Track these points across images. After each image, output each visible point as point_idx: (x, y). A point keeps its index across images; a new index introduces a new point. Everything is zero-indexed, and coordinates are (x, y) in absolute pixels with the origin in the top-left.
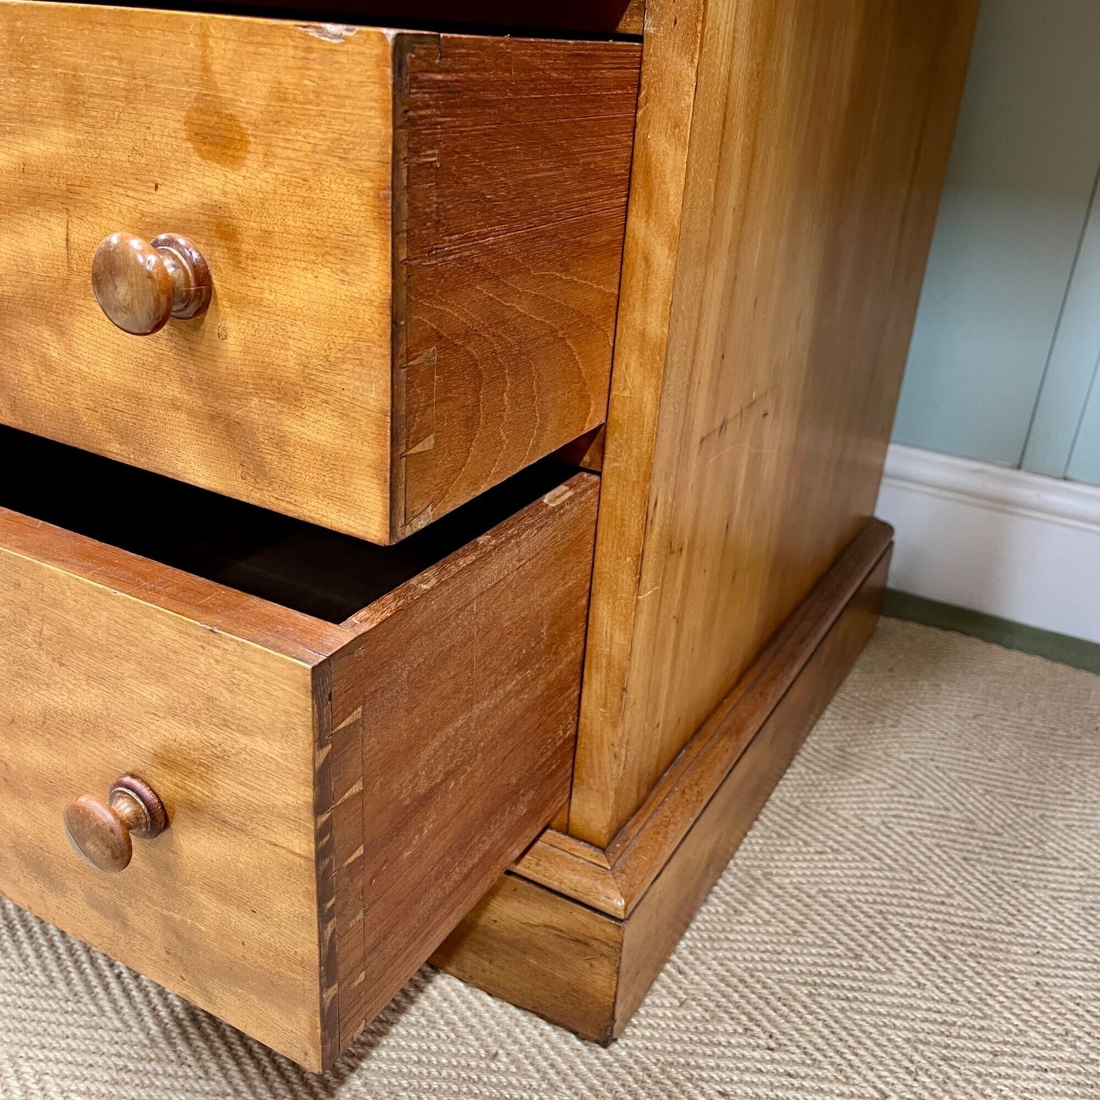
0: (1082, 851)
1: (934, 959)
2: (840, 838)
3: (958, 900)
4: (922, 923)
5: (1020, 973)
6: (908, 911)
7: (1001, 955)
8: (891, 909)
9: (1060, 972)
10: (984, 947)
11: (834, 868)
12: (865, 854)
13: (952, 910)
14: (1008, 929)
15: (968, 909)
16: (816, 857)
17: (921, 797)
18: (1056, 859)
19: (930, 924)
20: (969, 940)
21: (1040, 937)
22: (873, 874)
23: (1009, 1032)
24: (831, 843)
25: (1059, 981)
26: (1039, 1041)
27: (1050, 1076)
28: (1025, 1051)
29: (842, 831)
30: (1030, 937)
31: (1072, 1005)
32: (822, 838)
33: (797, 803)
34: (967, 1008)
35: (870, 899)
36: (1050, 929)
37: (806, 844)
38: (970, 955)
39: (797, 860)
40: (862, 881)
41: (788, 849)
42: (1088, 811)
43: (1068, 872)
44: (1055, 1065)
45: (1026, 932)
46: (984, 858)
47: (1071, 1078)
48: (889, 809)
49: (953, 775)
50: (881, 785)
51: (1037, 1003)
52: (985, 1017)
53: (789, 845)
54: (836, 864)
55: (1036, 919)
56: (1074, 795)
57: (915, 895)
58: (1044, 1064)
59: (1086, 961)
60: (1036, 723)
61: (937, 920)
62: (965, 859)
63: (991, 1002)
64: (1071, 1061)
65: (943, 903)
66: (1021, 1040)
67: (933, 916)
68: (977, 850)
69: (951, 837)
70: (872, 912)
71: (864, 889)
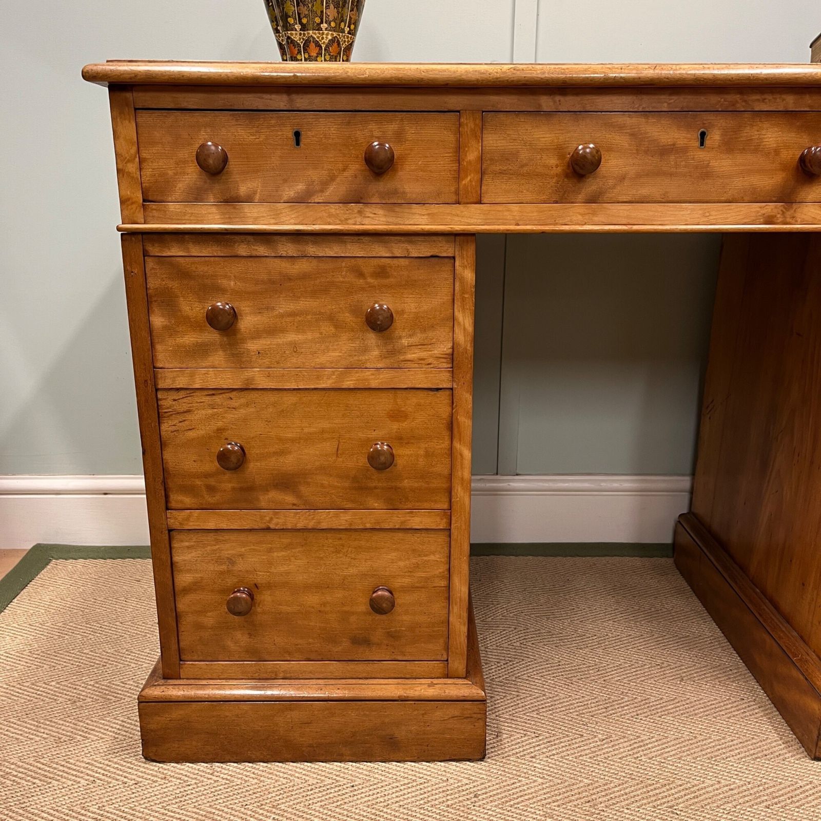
0: (590, 629)
1: (568, 685)
2: (509, 656)
3: (563, 662)
4: (557, 674)
5: (597, 679)
6: (550, 672)
7: (588, 676)
8: (544, 674)
9: (609, 674)
10: (581, 675)
12: (522, 658)
13: (564, 666)
14: (584, 666)
15: (568, 664)
16: (505, 666)
17: (528, 629)
18: (584, 635)
19: (560, 674)
20: (575, 675)
21: (596, 665)
22: (530, 664)
23: (605, 700)
24: (507, 659)
25: (610, 677)
26: (616, 699)
27: (626, 708)
28: (614, 703)
29: (508, 652)
30: (593, 666)
31: (619, 683)
32: (503, 658)
34: (589, 697)
35: (535, 673)
36: (597, 661)
37: (498, 663)
38: (579, 679)
39: (499, 670)
40: (528, 668)
42: (584, 614)
43: (591, 639)
44: (625, 704)
46: (562, 644)
47: (632, 706)
48: (520, 638)
49: (533, 616)
50: (510, 629)
51: (608, 687)
52: (596, 698)
53: (492, 666)
54: (515, 666)
55: (591, 659)
57: (549, 666)
58: (622, 705)
59: (614, 667)
61: (561, 672)
62: (556, 646)
63: (594, 692)
64: (629, 701)
65: (559, 665)
66: (611, 701)
67: (559, 671)
68: (558, 642)
69: (547, 640)
70: (539, 678)
71: (531, 671)
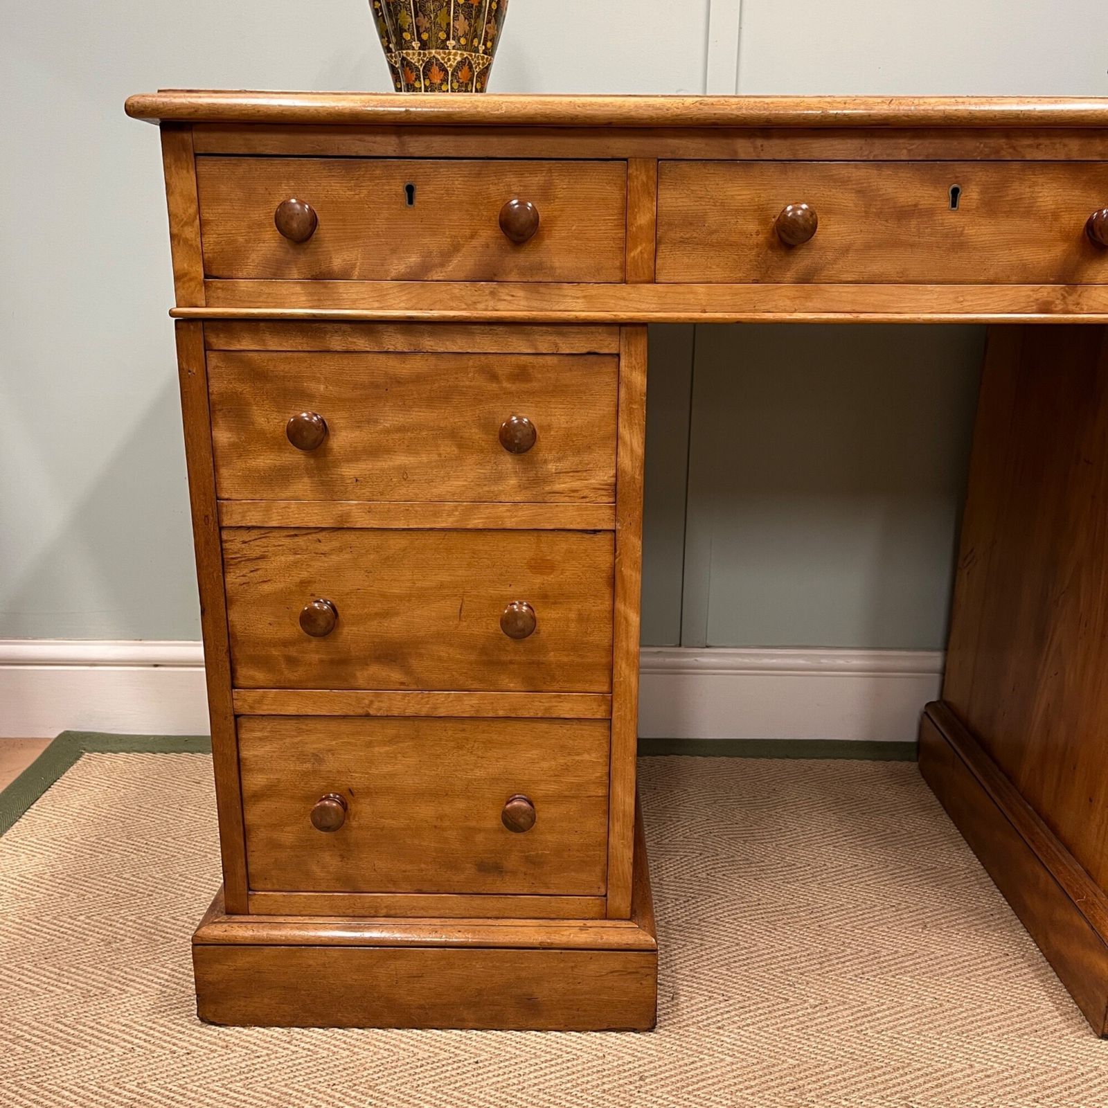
0: (802, 856)
1: (771, 932)
2: (691, 891)
3: (764, 901)
4: (756, 917)
5: (810, 924)
6: (746, 914)
7: (798, 919)
8: (738, 915)
9: (826, 917)
10: (788, 919)
11: (698, 906)
12: (709, 894)
13: (765, 906)
14: (793, 906)
15: (771, 903)
16: (686, 904)
17: (717, 855)
18: (794, 865)
19: (760, 916)
20: (781, 917)
21: (809, 905)
22: (720, 902)
23: (820, 952)
24: (689, 895)
25: (828, 921)
26: (835, 951)
27: (848, 964)
28: (832, 957)
29: (691, 886)
30: (804, 906)
31: (839, 930)
32: (683, 894)
34: (798, 948)
35: (725, 914)
36: (810, 899)
37: (676, 899)
38: (784, 924)
39: (678, 910)
40: (717, 907)
41: (669, 906)
42: (795, 835)
43: (802, 869)
44: (847, 958)
45: (801, 905)
46: (763, 876)
47: (856, 961)
48: (706, 866)
49: (725, 837)
50: (694, 855)
51: (824, 935)
52: (807, 949)
54: (699, 904)
55: (802, 897)
56: (784, 829)
57: (745, 905)
58: (842, 960)
59: (833, 908)
60: (745, 796)
61: (761, 913)
62: (755, 879)
63: (805, 942)
64: (852, 954)
65: (759, 904)
66: (827, 953)
67: (758, 912)
68: (758, 873)
69: (743, 870)
70: (731, 921)
71: (720, 911)
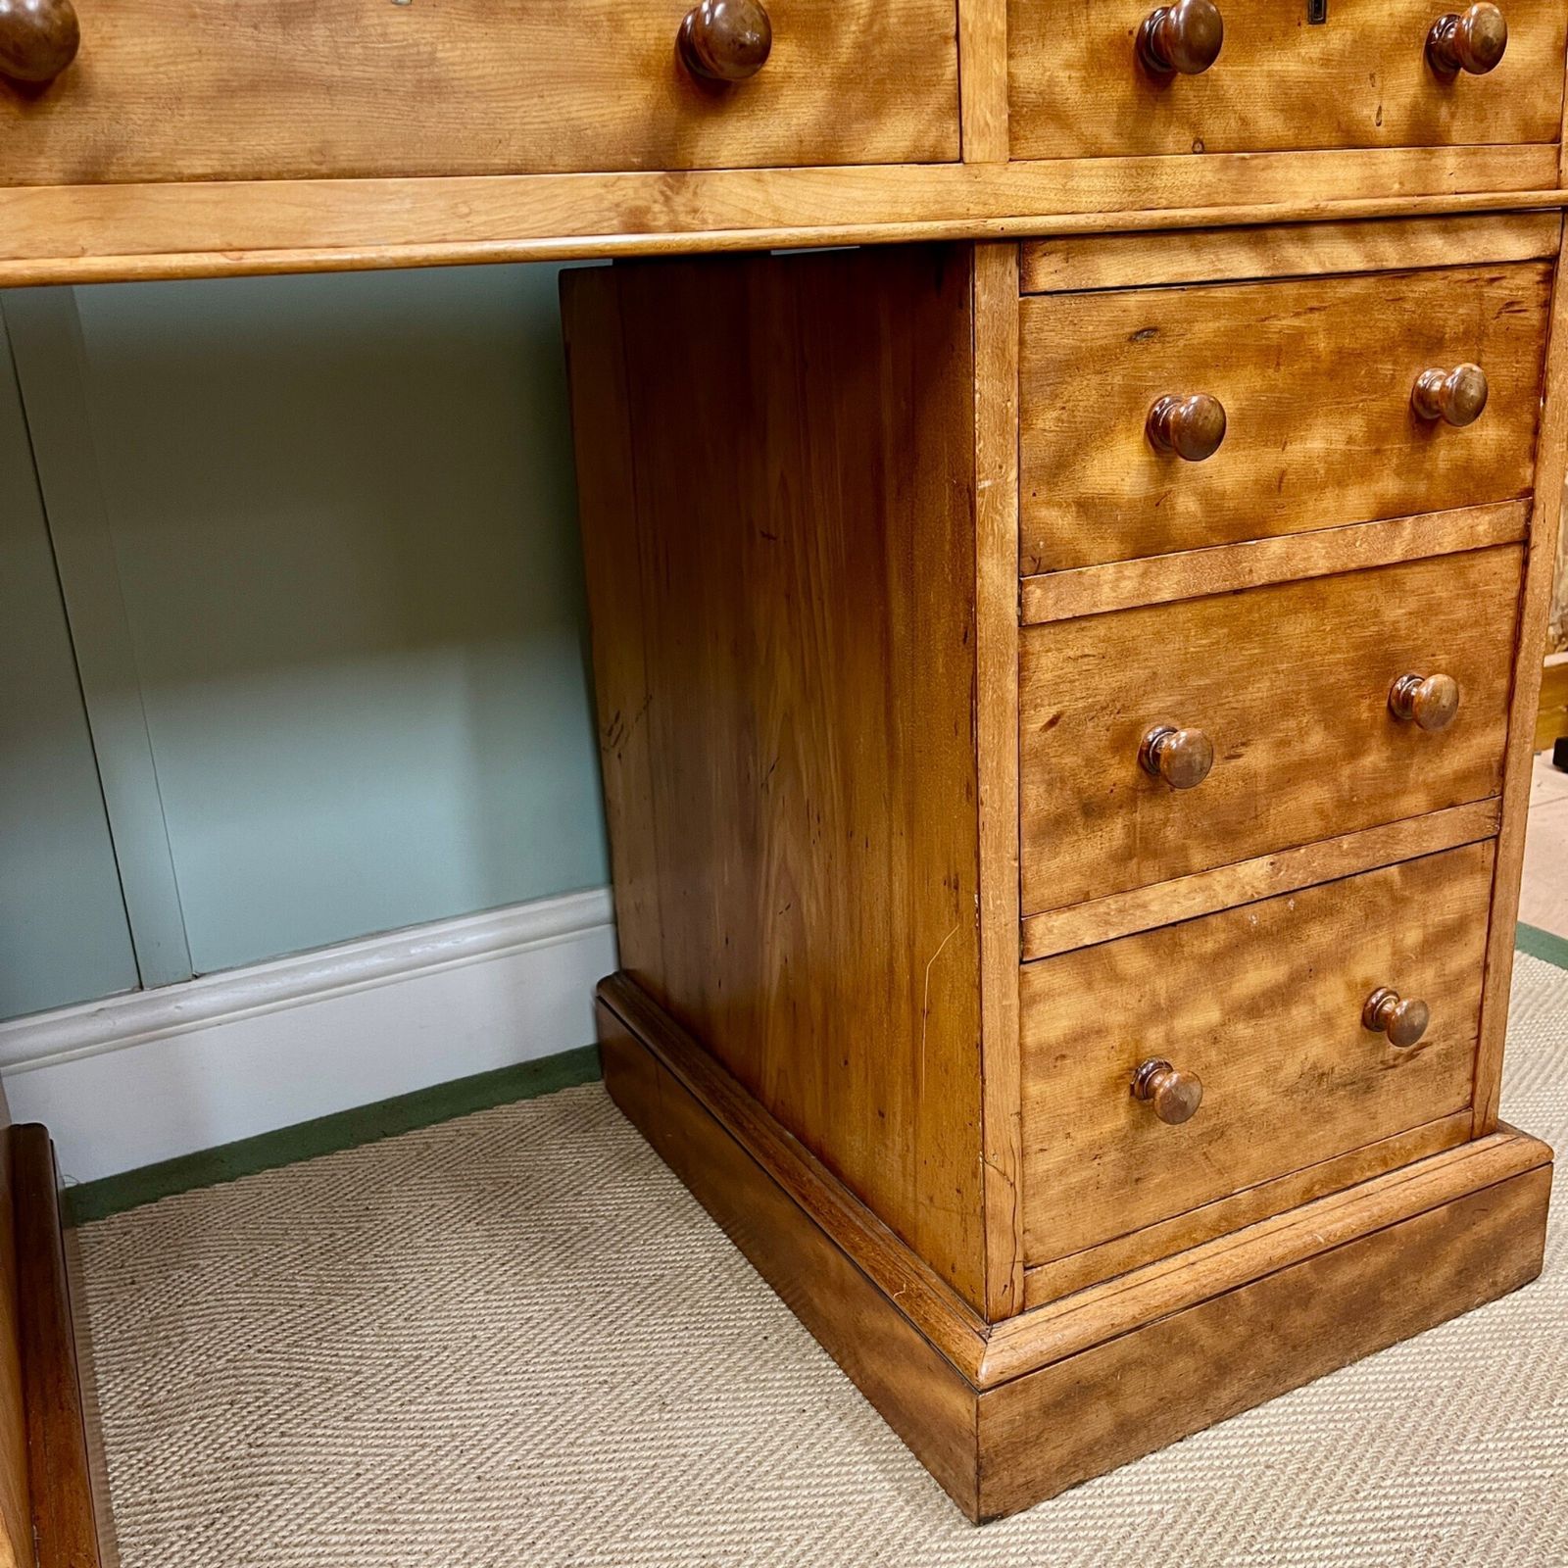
0: (432, 1333)
1: (387, 1532)
2: (219, 1495)
3: (368, 1461)
4: (354, 1508)
5: (461, 1481)
6: (334, 1509)
7: (436, 1480)
8: (319, 1519)
9: (488, 1453)
10: (418, 1485)
11: (236, 1528)
12: (256, 1490)
13: (370, 1476)
14: (424, 1453)
15: (382, 1462)
16: (210, 1533)
17: (266, 1392)
18: (417, 1358)
19: (362, 1504)
20: (402, 1489)
21: (454, 1436)
22: (278, 1501)
23: (487, 1538)
24: (214, 1506)
25: (493, 1462)
26: (513, 1523)
27: (540, 1544)
28: (510, 1541)
29: (216, 1485)
30: (447, 1443)
31: (515, 1473)
32: (201, 1509)
33: (145, 1496)
34: (445, 1548)
35: (293, 1527)
36: (456, 1423)
37: (188, 1528)
38: (412, 1501)
39: (193, 1551)
40: (273, 1518)
41: (175, 1548)
42: (413, 1293)
43: (435, 1361)
44: (537, 1532)
45: (441, 1443)
46: (362, 1405)
47: (554, 1532)
48: (246, 1427)
49: (279, 1347)
50: (219, 1410)
51: (490, 1494)
52: (461, 1543)
53: (172, 1544)
54: (236, 1522)
55: (439, 1424)
56: (394, 1287)
57: (329, 1489)
58: (529, 1540)
59: (501, 1426)
60: (312, 1239)
61: (365, 1495)
62: (346, 1419)
63: (456, 1526)
64: (546, 1519)
65: (359, 1475)
66: (499, 1536)
67: (358, 1494)
68: (351, 1402)
69: (320, 1408)
70: (305, 1538)
71: (282, 1523)
